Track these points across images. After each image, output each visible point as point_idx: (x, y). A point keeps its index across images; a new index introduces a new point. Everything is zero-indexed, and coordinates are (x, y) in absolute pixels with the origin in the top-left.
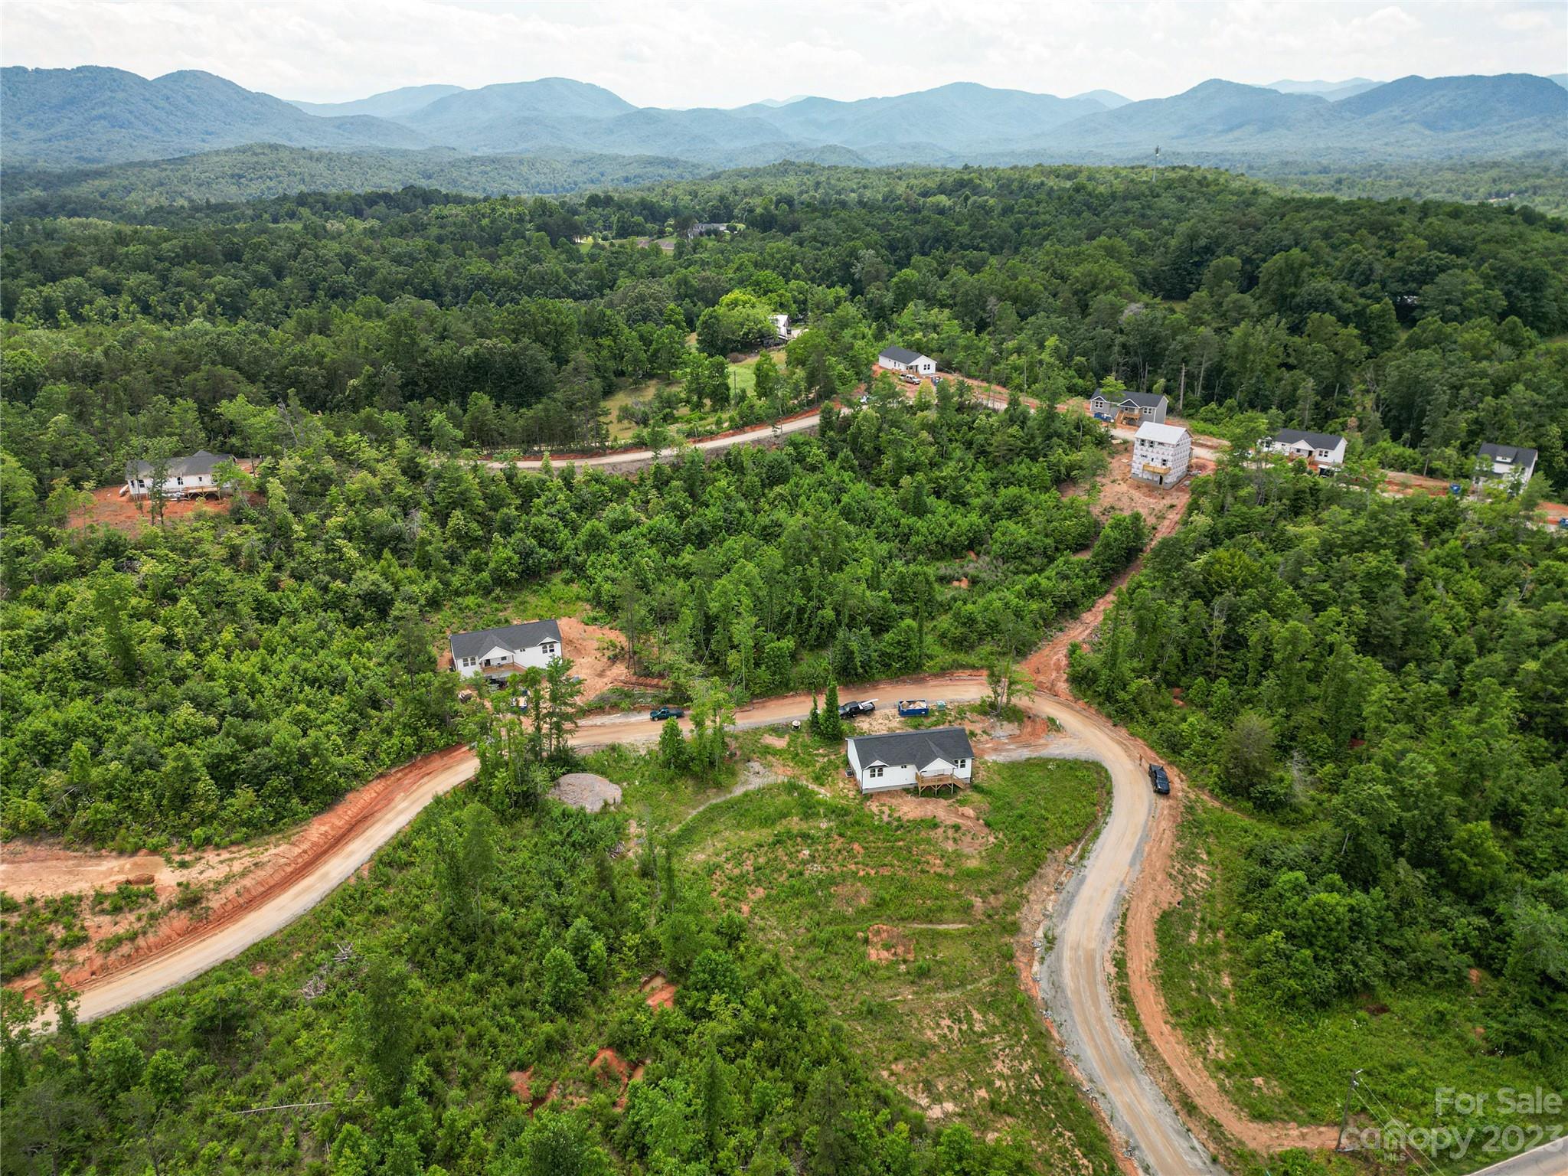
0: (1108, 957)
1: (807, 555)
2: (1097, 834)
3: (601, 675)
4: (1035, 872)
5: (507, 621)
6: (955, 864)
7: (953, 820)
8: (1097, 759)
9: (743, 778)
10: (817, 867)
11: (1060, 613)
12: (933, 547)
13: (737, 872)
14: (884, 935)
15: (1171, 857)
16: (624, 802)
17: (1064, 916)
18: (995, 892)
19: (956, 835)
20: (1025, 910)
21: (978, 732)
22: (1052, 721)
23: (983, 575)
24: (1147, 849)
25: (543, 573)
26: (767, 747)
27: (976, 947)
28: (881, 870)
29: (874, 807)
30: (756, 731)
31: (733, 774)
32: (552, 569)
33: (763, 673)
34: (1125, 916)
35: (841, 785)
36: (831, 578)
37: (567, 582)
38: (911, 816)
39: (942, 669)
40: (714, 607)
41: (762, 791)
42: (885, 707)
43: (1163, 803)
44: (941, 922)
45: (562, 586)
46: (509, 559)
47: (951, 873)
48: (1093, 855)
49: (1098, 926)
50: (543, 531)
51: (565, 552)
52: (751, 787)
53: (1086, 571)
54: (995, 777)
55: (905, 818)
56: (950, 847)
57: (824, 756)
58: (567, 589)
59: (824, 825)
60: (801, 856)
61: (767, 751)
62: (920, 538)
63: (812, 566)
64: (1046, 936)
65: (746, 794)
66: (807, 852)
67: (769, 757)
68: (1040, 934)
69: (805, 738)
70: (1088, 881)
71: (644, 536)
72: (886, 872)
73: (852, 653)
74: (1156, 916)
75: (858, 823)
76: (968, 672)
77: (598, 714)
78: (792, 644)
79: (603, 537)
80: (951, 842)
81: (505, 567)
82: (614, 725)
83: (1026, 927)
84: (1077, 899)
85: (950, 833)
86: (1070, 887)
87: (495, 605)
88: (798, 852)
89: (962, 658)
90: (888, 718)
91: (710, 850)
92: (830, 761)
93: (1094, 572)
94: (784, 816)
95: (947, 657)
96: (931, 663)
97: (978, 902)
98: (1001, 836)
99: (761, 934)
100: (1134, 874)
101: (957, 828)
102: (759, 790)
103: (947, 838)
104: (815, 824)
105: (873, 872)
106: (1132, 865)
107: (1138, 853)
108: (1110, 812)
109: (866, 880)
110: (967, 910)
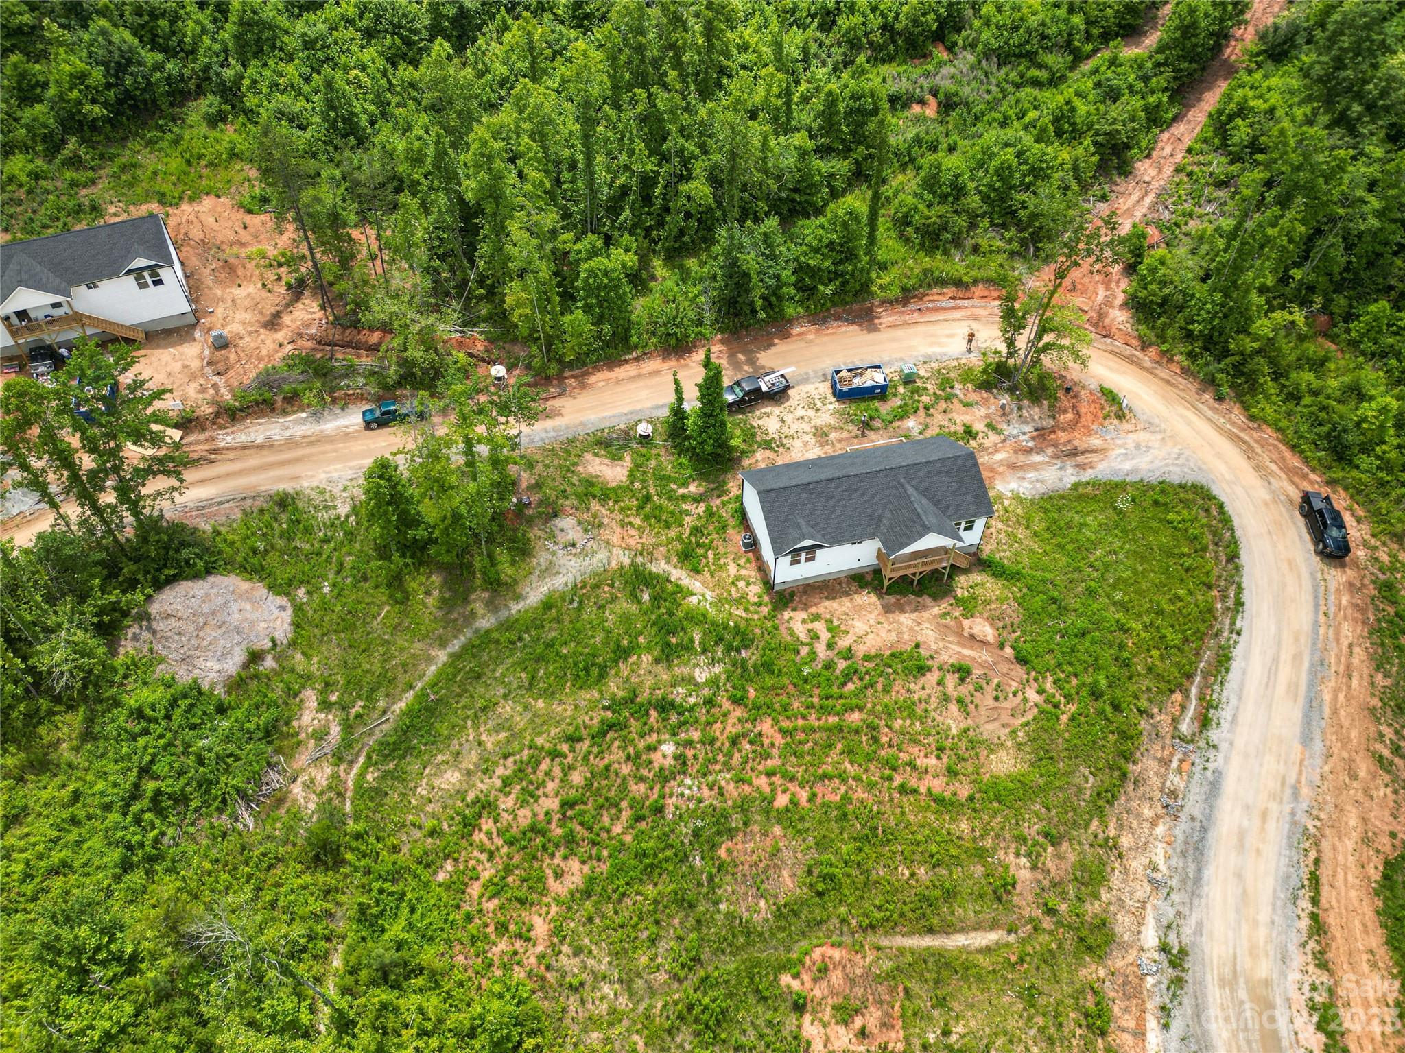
0: (1300, 1001)
1: (656, 63)
2: (1223, 660)
3: (273, 323)
4: (1124, 775)
5: (94, 208)
6: (969, 767)
7: (953, 652)
8: (1201, 479)
9: (542, 559)
10: (689, 786)
11: (1102, 168)
12: (877, 37)
13: (525, 817)
14: (836, 977)
15: (1372, 711)
16: (293, 644)
17: (1194, 884)
18: (1054, 840)
19: (964, 690)
20: (1116, 880)
21: (979, 426)
22: (1110, 396)
23: (965, 91)
24: (1327, 697)
25: (164, 103)
26: (590, 483)
27: (1030, 996)
28: (818, 790)
29: (797, 622)
30: (570, 448)
31: (522, 551)
32: (181, 94)
33: (576, 320)
34: (1315, 880)
35: (732, 569)
36: (703, 113)
37: (215, 120)
38: (871, 644)
39: (905, 289)
40: (470, 187)
41: (582, 592)
42: (806, 380)
43: (1337, 577)
44: (949, 929)
45: (204, 129)
46: (82, 77)
47: (964, 792)
48: (1225, 714)
49: (1264, 915)
50: (154, 15)
51: (202, 59)
52: (559, 582)
53: (1146, 79)
54: (1021, 533)
55: (861, 650)
56: (953, 721)
57: (697, 500)
58: (214, 134)
59: (701, 675)
60: (657, 757)
61: (592, 491)
62: (857, 19)
63: (665, 87)
64: (1164, 949)
65: (547, 605)
66: (668, 748)
67: (595, 506)
68: (1150, 938)
69: (665, 460)
70: (1229, 786)
71: (349, 22)
72: (831, 794)
73: (746, 275)
74: (1376, 876)
75: (768, 667)
76: (950, 291)
77: (262, 414)
78: (631, 259)
79: (270, 26)
80: (954, 708)
81: (75, 94)
82: (290, 444)
83: (1122, 924)
84: (1211, 835)
85: (951, 680)
86: (1193, 804)
87: (69, 175)
88: (651, 749)
89: (937, 263)
90: (812, 406)
91: (471, 759)
92: (710, 514)
93: (1161, 81)
94: (622, 653)
95: (916, 264)
96: (886, 279)
97: (1021, 870)
98: (1049, 686)
99: (573, 1002)
100: (1315, 768)
101: (963, 672)
103: (946, 698)
104: (685, 671)
105: (803, 796)
106: (1306, 740)
107: (1312, 704)
108: (1239, 604)
109: (790, 817)
110: (1002, 891)
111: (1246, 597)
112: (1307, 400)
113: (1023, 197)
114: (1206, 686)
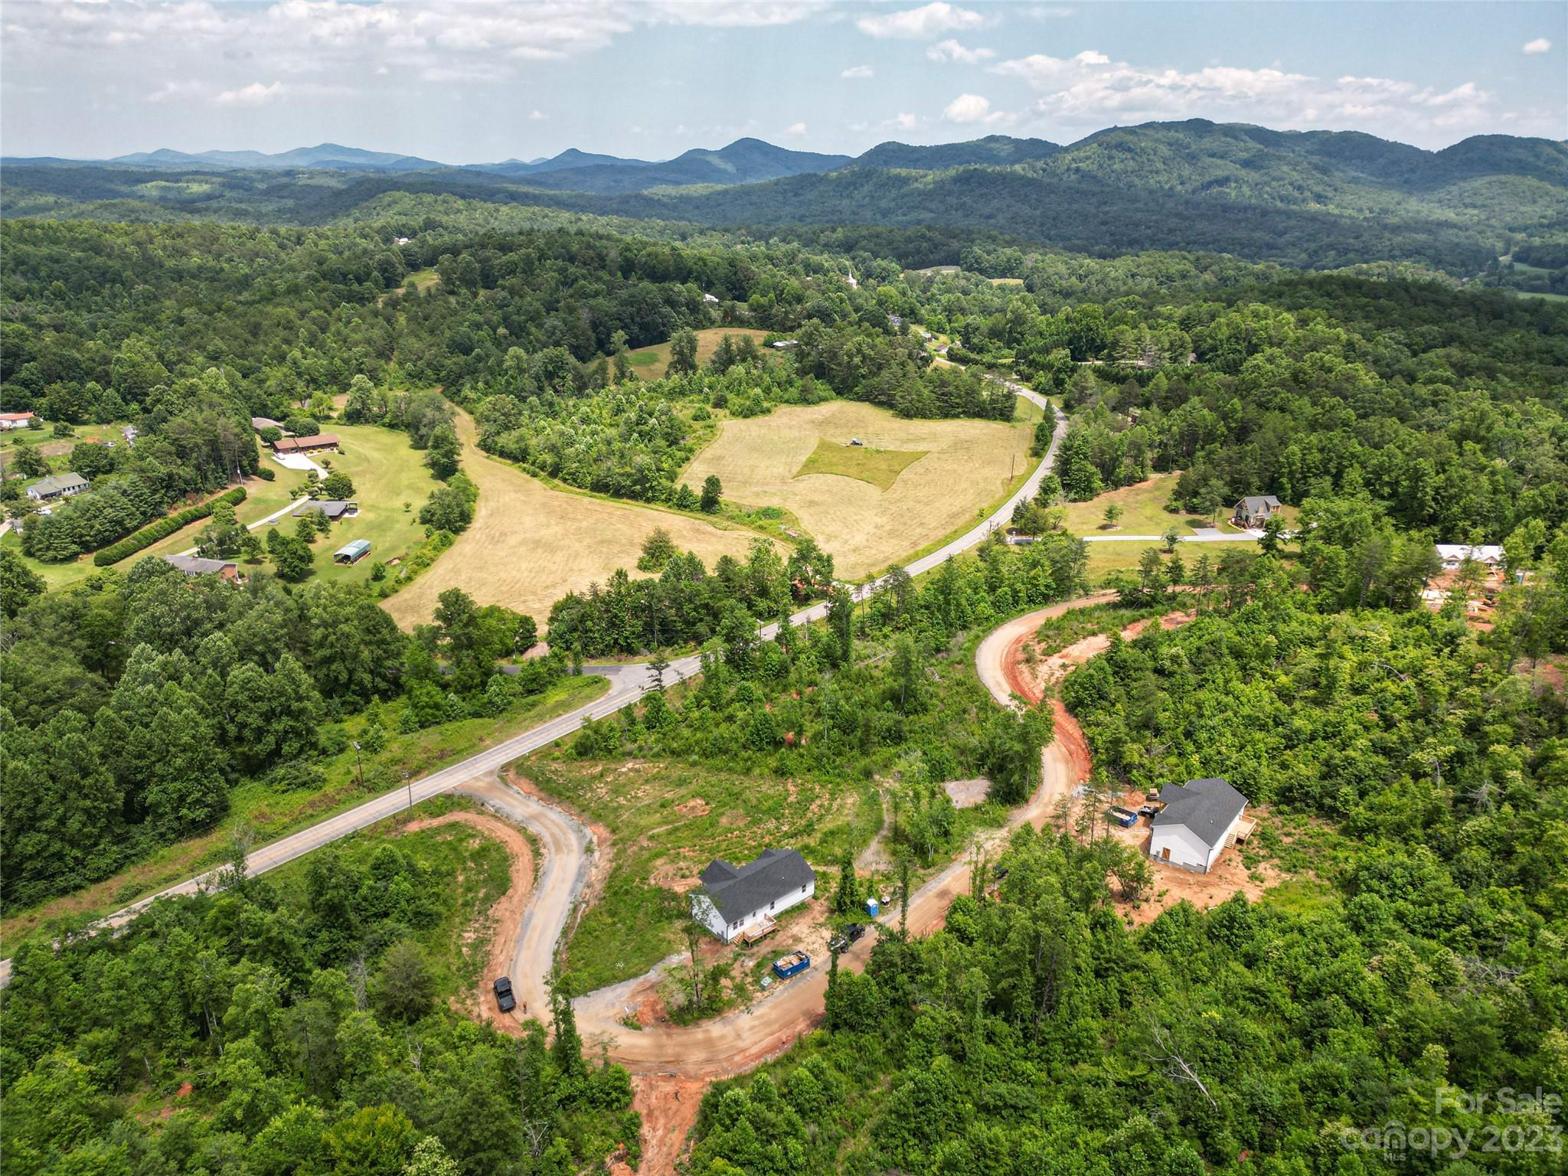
0: (546, 856)
2: (565, 933)
4: (610, 878)
15: (496, 936)
17: (581, 868)
20: (611, 858)
22: (636, 1029)
24: (519, 930)
27: (638, 827)
34: (536, 880)
44: (667, 829)
48: (566, 913)
49: (556, 868)
64: (592, 853)
68: (597, 854)
70: (567, 893)
83: (607, 849)
84: (574, 881)
98: (646, 887)
100: (529, 908)
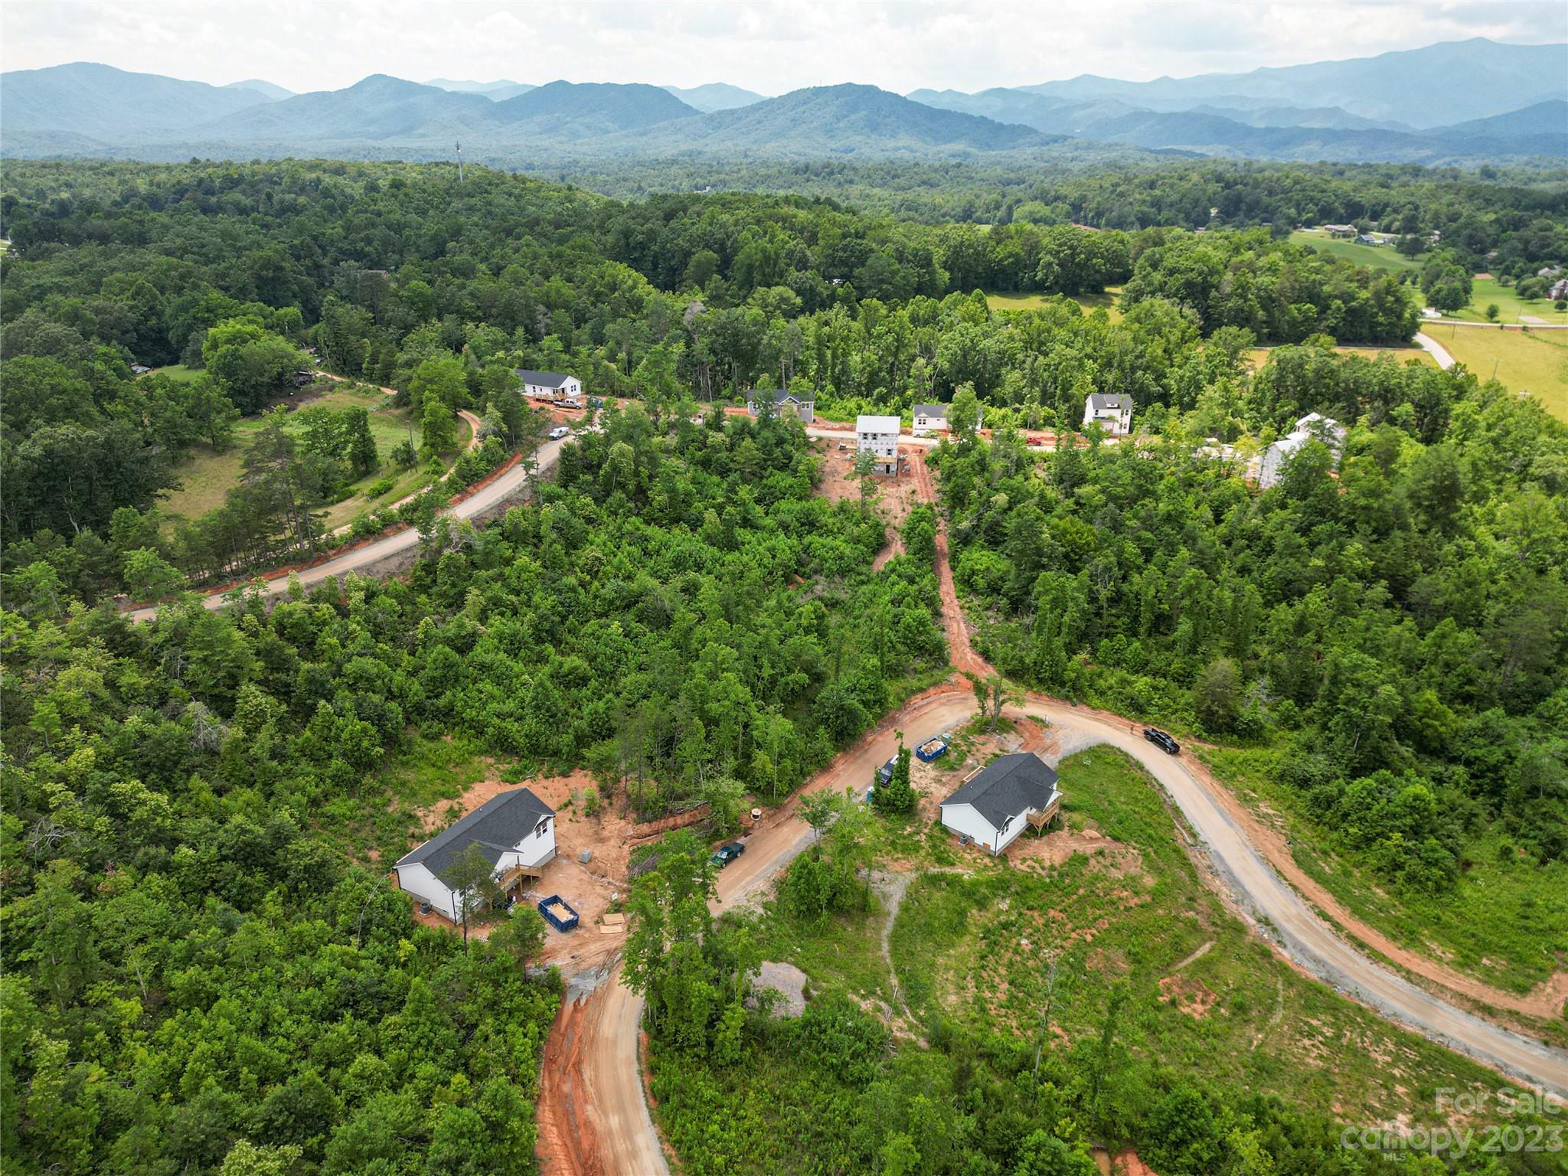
4: (1191, 867)
6: (1140, 889)
7: (1090, 848)
8: (1102, 741)
9: (878, 893)
10: (1048, 952)
13: (1001, 996)
14: (1175, 988)
16: (814, 980)
18: (1193, 900)
19: (1109, 860)
20: (1224, 905)
22: (1035, 719)
24: (1222, 807)
28: (1097, 926)
29: (1019, 865)
34: (1278, 872)
35: (969, 856)
38: (1057, 860)
39: (901, 700)
41: (913, 897)
43: (1184, 760)
47: (1148, 898)
48: (1197, 829)
52: (897, 899)
56: (1117, 874)
57: (918, 833)
59: (1005, 906)
60: (1024, 947)
65: (905, 910)
66: (1025, 942)
67: (872, 857)
69: (884, 822)
70: (1224, 854)
72: (1103, 925)
74: (1292, 862)
75: (1027, 889)
80: (1112, 869)
84: (1235, 875)
85: (1101, 859)
86: (1219, 867)
88: (1018, 945)
90: (920, 770)
91: (951, 987)
92: (929, 837)
94: (962, 914)
97: (1194, 915)
100: (1242, 832)
101: (1101, 853)
102: (909, 895)
103: (1106, 867)
104: (995, 909)
105: (1094, 931)
106: (1231, 825)
107: (1221, 813)
108: (1161, 786)
109: (1097, 942)
110: (1194, 927)
111: (1162, 781)
112: (1110, 693)
113: (923, 638)
114: (1181, 823)
